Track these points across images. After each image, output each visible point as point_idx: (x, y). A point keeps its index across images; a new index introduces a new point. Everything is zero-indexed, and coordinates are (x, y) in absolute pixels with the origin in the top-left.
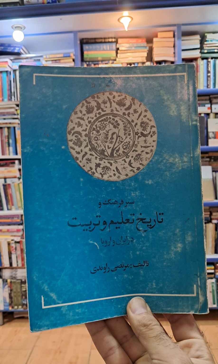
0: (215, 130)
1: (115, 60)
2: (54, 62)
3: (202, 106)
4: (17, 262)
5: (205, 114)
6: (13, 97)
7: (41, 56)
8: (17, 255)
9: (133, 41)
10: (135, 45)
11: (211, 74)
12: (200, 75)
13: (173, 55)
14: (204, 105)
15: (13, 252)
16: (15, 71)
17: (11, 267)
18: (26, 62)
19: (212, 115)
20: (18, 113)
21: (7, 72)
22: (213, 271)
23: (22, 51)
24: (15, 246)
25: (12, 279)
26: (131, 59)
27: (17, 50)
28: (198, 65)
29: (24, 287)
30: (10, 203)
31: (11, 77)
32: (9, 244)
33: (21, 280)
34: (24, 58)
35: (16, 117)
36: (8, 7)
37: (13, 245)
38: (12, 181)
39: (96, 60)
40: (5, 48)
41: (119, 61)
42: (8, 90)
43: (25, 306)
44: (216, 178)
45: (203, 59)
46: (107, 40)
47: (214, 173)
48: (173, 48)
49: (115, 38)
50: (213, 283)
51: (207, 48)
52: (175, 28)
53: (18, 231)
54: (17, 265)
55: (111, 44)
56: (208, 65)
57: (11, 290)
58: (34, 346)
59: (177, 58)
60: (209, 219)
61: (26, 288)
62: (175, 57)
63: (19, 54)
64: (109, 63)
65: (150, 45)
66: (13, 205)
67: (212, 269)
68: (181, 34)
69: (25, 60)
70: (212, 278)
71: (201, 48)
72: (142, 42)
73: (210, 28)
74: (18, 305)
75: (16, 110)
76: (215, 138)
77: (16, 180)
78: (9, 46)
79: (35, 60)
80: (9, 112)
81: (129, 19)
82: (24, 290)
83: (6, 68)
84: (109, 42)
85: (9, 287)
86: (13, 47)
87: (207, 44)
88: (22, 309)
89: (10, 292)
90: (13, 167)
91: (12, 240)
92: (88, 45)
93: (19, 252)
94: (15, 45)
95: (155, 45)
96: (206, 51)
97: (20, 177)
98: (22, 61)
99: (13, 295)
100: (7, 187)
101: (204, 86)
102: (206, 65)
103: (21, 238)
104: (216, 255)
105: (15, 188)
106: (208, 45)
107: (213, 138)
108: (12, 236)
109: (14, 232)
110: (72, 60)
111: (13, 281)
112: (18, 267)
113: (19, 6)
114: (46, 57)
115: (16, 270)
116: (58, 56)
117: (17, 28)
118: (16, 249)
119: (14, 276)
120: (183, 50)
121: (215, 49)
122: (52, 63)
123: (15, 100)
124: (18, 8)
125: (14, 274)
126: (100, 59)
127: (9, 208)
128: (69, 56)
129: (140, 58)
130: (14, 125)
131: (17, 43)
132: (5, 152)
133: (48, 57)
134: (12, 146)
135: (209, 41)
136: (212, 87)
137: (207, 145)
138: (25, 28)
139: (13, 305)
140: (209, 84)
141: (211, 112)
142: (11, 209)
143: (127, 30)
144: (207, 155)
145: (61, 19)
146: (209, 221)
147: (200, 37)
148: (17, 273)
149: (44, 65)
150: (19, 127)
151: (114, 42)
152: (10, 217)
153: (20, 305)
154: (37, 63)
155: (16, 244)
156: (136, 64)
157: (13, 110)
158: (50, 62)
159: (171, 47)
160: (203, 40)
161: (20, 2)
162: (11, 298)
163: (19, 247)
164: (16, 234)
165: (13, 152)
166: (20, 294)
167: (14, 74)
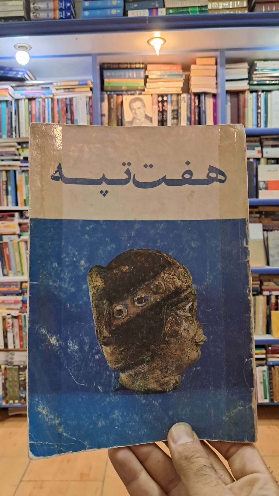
0: (266, 179)
1: (144, 90)
2: (67, 90)
3: (251, 149)
4: (14, 343)
5: (254, 159)
6: (14, 133)
7: (51, 84)
8: (14, 334)
9: (166, 68)
10: (168, 73)
11: (262, 111)
12: (248, 111)
13: (215, 86)
14: (253, 148)
15: (8, 330)
16: (17, 101)
17: (6, 349)
18: (32, 90)
19: (263, 161)
20: (19, 153)
21: (7, 101)
22: (264, 356)
23: (26, 76)
24: (12, 322)
25: (7, 364)
26: (163, 90)
27: (21, 75)
28: (246, 99)
29: (22, 375)
30: (7, 266)
31: (11, 108)
32: (4, 319)
33: (19, 366)
34: (29, 85)
35: (17, 158)
36: (10, 22)
37: (10, 321)
38: (9, 238)
39: (120, 89)
40: (6, 72)
41: (148, 92)
42: (8, 124)
43: (23, 400)
44: (267, 238)
45: (252, 92)
46: (134, 66)
47: (265, 232)
48: (215, 78)
49: (143, 64)
50: (265, 371)
51: (256, 79)
53: (16, 302)
54: (14, 347)
55: (138, 71)
56: (258, 99)
57: (6, 379)
59: (219, 91)
60: (259, 290)
61: (25, 377)
62: (217, 88)
63: (22, 80)
64: (136, 94)
65: (187, 73)
66: (10, 269)
67: (262, 354)
68: (224, 61)
69: (30, 88)
70: (263, 365)
71: (250, 79)
72: (177, 69)
73: (260, 54)
74: (14, 399)
75: (18, 149)
76: (266, 188)
77: (16, 237)
78: (11, 70)
79: (42, 88)
80: (8, 152)
81: (162, 42)
82: (23, 379)
83: (7, 96)
84: (136, 68)
85: (2, 375)
86: (15, 71)
87: (256, 74)
88: (19, 404)
89: (4, 381)
90: (13, 220)
91: (8, 314)
92: (110, 71)
93: (17, 330)
94: (18, 69)
95: (193, 74)
96: (255, 83)
97: (20, 234)
98: (27, 88)
99: (7, 385)
100: (4, 246)
101: (253, 125)
102: (255, 100)
103: (20, 312)
104: (268, 335)
105: (13, 247)
106: (258, 76)
107: (264, 188)
108: (8, 309)
109: (11, 303)
110: (89, 89)
111: (8, 367)
112: (15, 349)
113: (24, 21)
114: (57, 84)
115: (13, 353)
116: (72, 83)
117: (21, 47)
118: (13, 325)
119: (10, 360)
120: (227, 81)
121: (266, 81)
122: (64, 91)
123: (16, 136)
124: (24, 23)
125: (10, 358)
126: (124, 88)
127: (6, 273)
128: (86, 84)
129: (175, 88)
130: (15, 168)
131: (21, 66)
132: (2, 203)
133: (59, 84)
134: (11, 195)
135: (260, 70)
136: (263, 126)
137: (257, 197)
138: (31, 48)
139: (7, 399)
140: (259, 122)
141: (262, 157)
142: (7, 275)
143: (158, 54)
144: (257, 210)
145: (76, 39)
146: (258, 292)
147: (249, 65)
148: (14, 356)
149: (55, 94)
150: (20, 171)
151: (142, 68)
152: (6, 285)
153: (16, 399)
154: (45, 91)
155: (13, 320)
156: (169, 96)
157: (13, 149)
158: (62, 91)
159: (213, 76)
160: (252, 69)
161: (26, 17)
162: (5, 389)
163: (17, 323)
164: (13, 306)
165: (13, 202)
166: (17, 384)
167: (16, 105)
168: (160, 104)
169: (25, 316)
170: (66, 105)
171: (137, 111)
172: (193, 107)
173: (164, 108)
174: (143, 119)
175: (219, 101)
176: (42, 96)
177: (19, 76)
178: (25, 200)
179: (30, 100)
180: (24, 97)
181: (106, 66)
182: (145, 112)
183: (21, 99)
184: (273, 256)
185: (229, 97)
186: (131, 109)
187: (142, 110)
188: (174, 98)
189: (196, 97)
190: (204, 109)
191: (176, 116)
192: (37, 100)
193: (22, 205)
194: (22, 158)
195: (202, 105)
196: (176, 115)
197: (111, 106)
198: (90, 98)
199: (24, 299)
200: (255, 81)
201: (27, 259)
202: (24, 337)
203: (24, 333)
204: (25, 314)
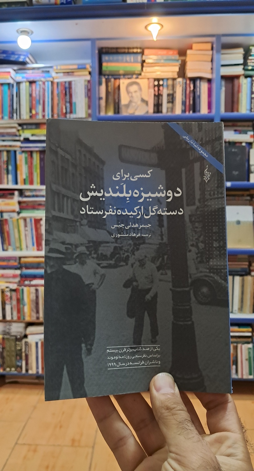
2: (66, 74)
3: (244, 133)
4: (12, 314)
5: (247, 143)
6: (15, 115)
7: (51, 67)
8: (12, 306)
9: (163, 53)
10: (165, 58)
12: (242, 95)
13: (210, 71)
14: (245, 132)
15: (7, 302)
16: (18, 83)
17: (4, 320)
18: (33, 73)
20: (20, 134)
21: (9, 84)
22: (250, 334)
23: (28, 60)
24: (10, 295)
25: (5, 335)
26: (159, 74)
27: (22, 59)
28: (240, 84)
29: (18, 345)
30: (7, 242)
31: (13, 91)
32: (3, 292)
33: (16, 336)
34: (30, 68)
35: (17, 138)
36: (13, 7)
37: (8, 294)
38: (9, 215)
39: (117, 73)
40: (8, 55)
41: (145, 76)
42: (9, 106)
43: (19, 369)
45: (246, 77)
46: (131, 51)
48: (210, 63)
49: (140, 48)
50: (250, 348)
51: (252, 64)
53: (15, 276)
54: (12, 318)
55: (135, 56)
56: (252, 84)
57: (3, 348)
58: (29, 418)
59: (214, 76)
60: (248, 271)
61: (21, 347)
62: (212, 73)
63: (24, 63)
65: (183, 58)
66: (9, 244)
67: (248, 332)
68: (220, 47)
69: (31, 71)
70: (248, 343)
71: (245, 64)
72: (173, 54)
74: (10, 367)
75: (18, 130)
77: (15, 215)
78: (13, 53)
79: (43, 72)
80: (9, 132)
81: (159, 27)
82: (19, 348)
83: (8, 79)
84: (133, 53)
86: (17, 54)
87: (251, 59)
88: (16, 372)
89: (2, 350)
90: (12, 198)
91: (7, 287)
92: (108, 55)
93: (14, 302)
94: (20, 53)
95: (188, 59)
96: (250, 68)
97: (19, 211)
98: (28, 71)
99: (5, 354)
100: (4, 223)
101: (247, 110)
102: (249, 85)
103: (18, 286)
105: (13, 224)
106: (253, 61)
108: (7, 282)
109: (9, 277)
110: (87, 73)
111: (6, 337)
112: (13, 320)
113: (26, 7)
114: (57, 68)
115: (10, 324)
116: (71, 67)
117: (24, 32)
118: (11, 298)
119: (7, 331)
120: (223, 66)
122: (64, 75)
123: (17, 118)
125: (8, 329)
126: (121, 72)
127: (5, 248)
128: (85, 68)
129: (171, 73)
130: (15, 149)
131: (23, 51)
132: (3, 181)
133: (59, 67)
134: (12, 174)
137: (248, 180)
138: (32, 33)
139: (5, 366)
140: (252, 107)
142: (7, 250)
143: (155, 39)
144: (248, 193)
145: (77, 24)
146: (247, 273)
147: (244, 51)
148: (12, 327)
149: (55, 77)
150: (20, 151)
151: (140, 53)
152: (6, 260)
153: (13, 367)
154: (46, 75)
155: (11, 292)
156: (165, 81)
157: (14, 130)
158: (62, 74)
159: (208, 62)
160: (247, 55)
161: (28, 2)
162: (3, 358)
163: (15, 296)
164: (11, 280)
165: (13, 181)
166: (14, 354)
167: (17, 87)
168: (156, 88)
169: (23, 290)
170: (66, 88)
171: (134, 94)
172: (188, 92)
173: (159, 92)
174: (139, 102)
175: (214, 86)
176: (43, 79)
177: (21, 60)
178: (25, 180)
179: (31, 83)
180: (25, 80)
181: (104, 50)
182: (141, 95)
183: (22, 82)
185: (223, 83)
186: (128, 92)
187: (138, 94)
188: (170, 82)
189: (192, 82)
190: (198, 93)
191: (171, 100)
192: (38, 83)
193: (21, 184)
194: (22, 138)
195: (197, 89)
196: (172, 98)
197: (108, 90)
198: (89, 82)
199: (22, 274)
200: (250, 66)
201: (26, 235)
202: (21, 310)
203: (21, 306)
204: (23, 287)
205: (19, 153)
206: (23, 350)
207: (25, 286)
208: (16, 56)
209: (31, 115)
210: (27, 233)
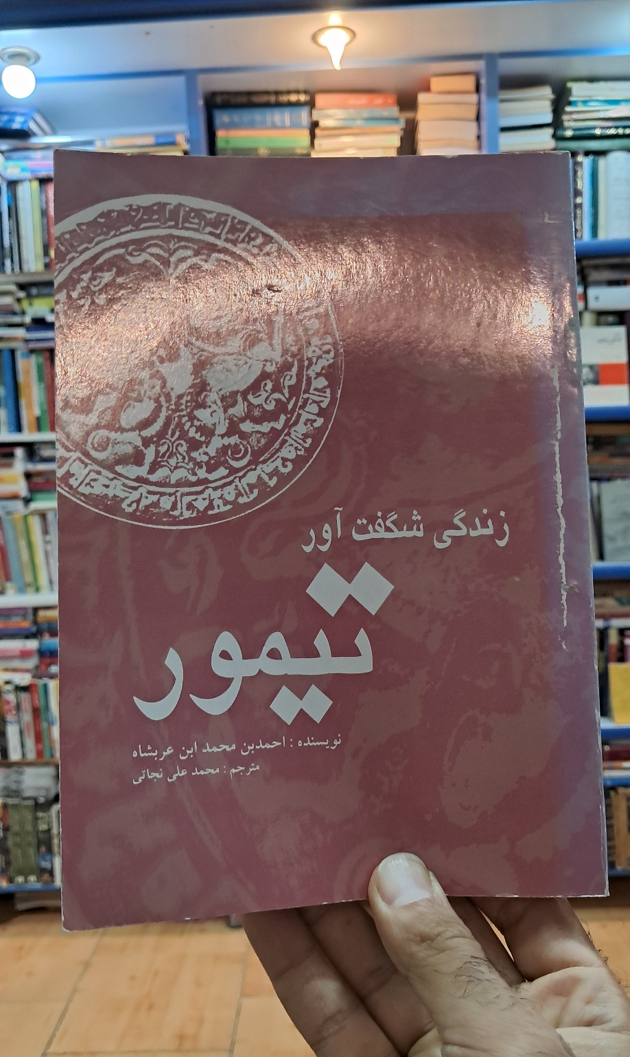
0: (596, 360)
4: (23, 746)
6: (8, 262)
7: (92, 143)
8: (22, 727)
9: (358, 103)
10: (366, 114)
11: (585, 200)
13: (475, 143)
15: (9, 718)
16: (13, 184)
17: (5, 762)
18: (43, 158)
19: (588, 318)
20: (22, 308)
23: (33, 126)
24: (15, 700)
25: (8, 796)
26: (353, 153)
27: (20, 122)
29: (43, 818)
30: (2, 573)
31: (0, 202)
33: (35, 799)
34: (40, 146)
35: (17, 319)
37: (11, 697)
38: (4, 507)
43: (46, 877)
44: (599, 498)
46: (284, 98)
47: (595, 485)
48: (474, 125)
49: (306, 92)
51: (572, 124)
52: (480, 65)
53: (24, 655)
54: (24, 755)
55: (296, 110)
56: (574, 172)
57: (6, 829)
58: (75, 990)
61: (49, 823)
62: (479, 148)
63: (23, 134)
65: (410, 115)
66: (8, 578)
68: (496, 84)
69: (39, 154)
71: (557, 124)
72: (385, 105)
73: (580, 65)
74: (25, 873)
75: (19, 300)
76: (596, 382)
77: (18, 506)
81: (346, 37)
82: (43, 827)
84: (290, 104)
86: (6, 113)
87: (571, 113)
88: (38, 886)
89: (1, 834)
90: (10, 465)
91: (7, 683)
92: (229, 111)
93: (27, 717)
94: (13, 110)
95: (422, 115)
96: (569, 133)
97: (29, 496)
98: (34, 154)
99: (10, 842)
103: (34, 677)
105: (14, 529)
106: (575, 116)
107: (590, 382)
108: (6, 670)
109: (13, 657)
111: (10, 801)
112: (25, 761)
114: (104, 144)
115: (20, 770)
116: (141, 141)
117: (18, 57)
118: (18, 707)
119: (14, 787)
120: (504, 129)
121: (594, 128)
123: (13, 269)
125: (15, 782)
126: (263, 152)
128: (173, 144)
129: (381, 150)
130: (13, 345)
131: (17, 103)
133: (109, 143)
134: (5, 406)
135: (580, 104)
136: (586, 236)
138: (37, 58)
139: (11, 871)
140: (578, 226)
141: (586, 308)
142: (2, 592)
145: (148, 33)
147: (554, 92)
148: (24, 777)
150: (25, 351)
151: (305, 104)
153: (32, 873)
155: (19, 693)
157: (7, 300)
159: (469, 120)
160: (561, 101)
162: (6, 852)
163: (27, 701)
164: (17, 664)
165: (9, 424)
166: (32, 839)
167: (10, 194)
169: (45, 687)
177: (16, 126)
178: (38, 420)
179: (45, 181)
180: (28, 175)
183: (22, 181)
184: (613, 539)
193: (30, 431)
194: (28, 320)
199: (44, 648)
200: (569, 128)
201: (47, 554)
202: (45, 734)
203: (44, 725)
204: (46, 680)
205: (23, 355)
206: (55, 831)
207: (52, 677)
208: (5, 118)
209: (47, 260)
210: (49, 547)
